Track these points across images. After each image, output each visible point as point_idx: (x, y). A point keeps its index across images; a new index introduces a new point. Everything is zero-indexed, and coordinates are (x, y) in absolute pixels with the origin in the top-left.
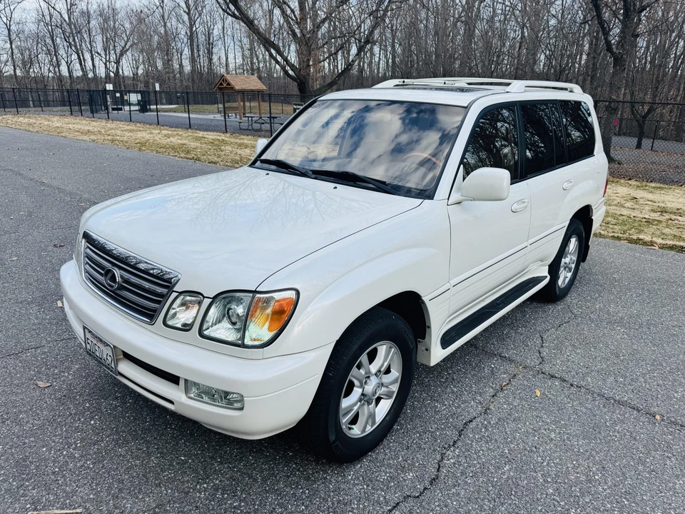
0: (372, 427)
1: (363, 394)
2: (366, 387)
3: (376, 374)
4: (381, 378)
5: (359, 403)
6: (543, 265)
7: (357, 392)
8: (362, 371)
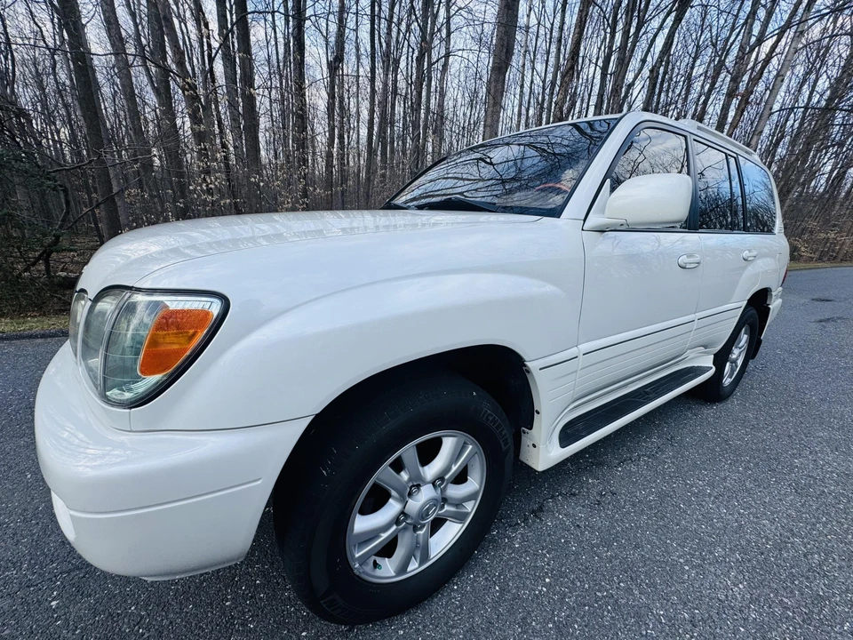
0: (420, 565)
1: (403, 513)
2: (410, 501)
3: (434, 484)
4: (443, 491)
5: (394, 527)
6: (708, 353)
7: (392, 508)
8: (405, 476)
